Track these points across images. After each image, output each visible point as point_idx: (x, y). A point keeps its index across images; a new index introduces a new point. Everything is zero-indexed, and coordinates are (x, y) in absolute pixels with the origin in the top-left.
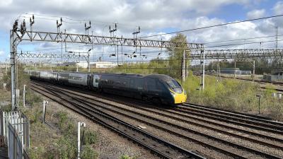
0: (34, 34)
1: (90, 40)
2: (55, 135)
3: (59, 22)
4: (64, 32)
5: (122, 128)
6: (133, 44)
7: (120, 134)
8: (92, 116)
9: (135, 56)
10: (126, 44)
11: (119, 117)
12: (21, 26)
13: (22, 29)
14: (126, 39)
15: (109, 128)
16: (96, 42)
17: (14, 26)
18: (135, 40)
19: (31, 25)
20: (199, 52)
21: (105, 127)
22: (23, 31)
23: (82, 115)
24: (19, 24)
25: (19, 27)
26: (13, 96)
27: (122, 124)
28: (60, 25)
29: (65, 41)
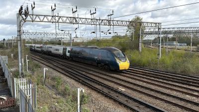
0: (35, 16)
1: (76, 21)
2: (54, 96)
3: (54, 8)
4: (57, 15)
5: (106, 91)
6: (108, 24)
7: (106, 96)
8: (80, 79)
9: (110, 33)
10: (103, 24)
11: (100, 80)
12: (25, 11)
13: (26, 12)
14: (103, 20)
15: (95, 90)
16: (81, 22)
17: (19, 12)
18: (109, 21)
19: (32, 9)
20: (157, 30)
21: (93, 89)
22: (26, 14)
23: (72, 78)
24: (24, 9)
25: (23, 11)
26: (20, 64)
27: (105, 87)
28: (54, 9)
29: (58, 22)
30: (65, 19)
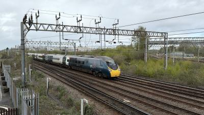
0: (39, 25)
1: (80, 30)
4: (61, 24)
9: (115, 43)
10: (108, 33)
13: (30, 21)
14: (107, 29)
16: (85, 31)
17: (24, 20)
18: (114, 30)
19: (37, 18)
25: (28, 19)
26: (23, 74)
28: (59, 18)
29: (62, 31)
30: (69, 28)
